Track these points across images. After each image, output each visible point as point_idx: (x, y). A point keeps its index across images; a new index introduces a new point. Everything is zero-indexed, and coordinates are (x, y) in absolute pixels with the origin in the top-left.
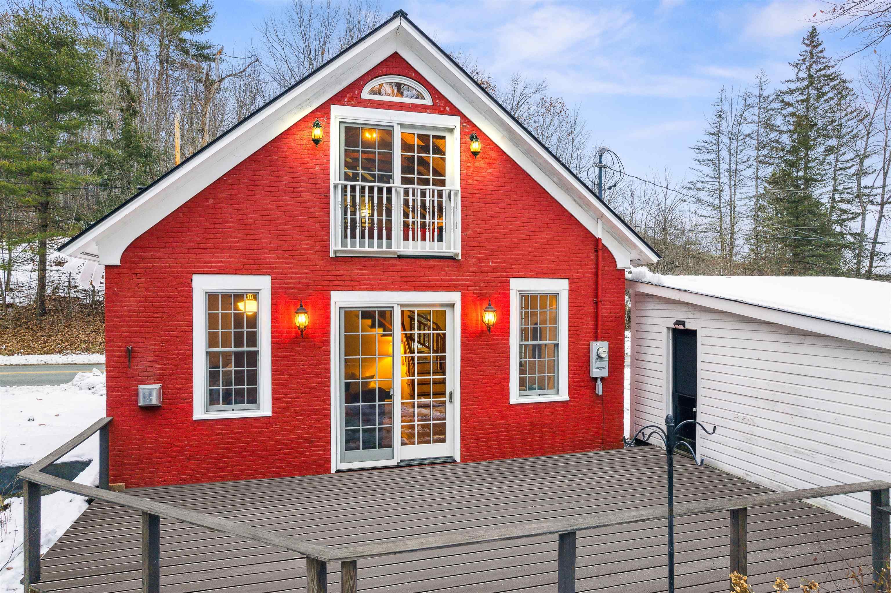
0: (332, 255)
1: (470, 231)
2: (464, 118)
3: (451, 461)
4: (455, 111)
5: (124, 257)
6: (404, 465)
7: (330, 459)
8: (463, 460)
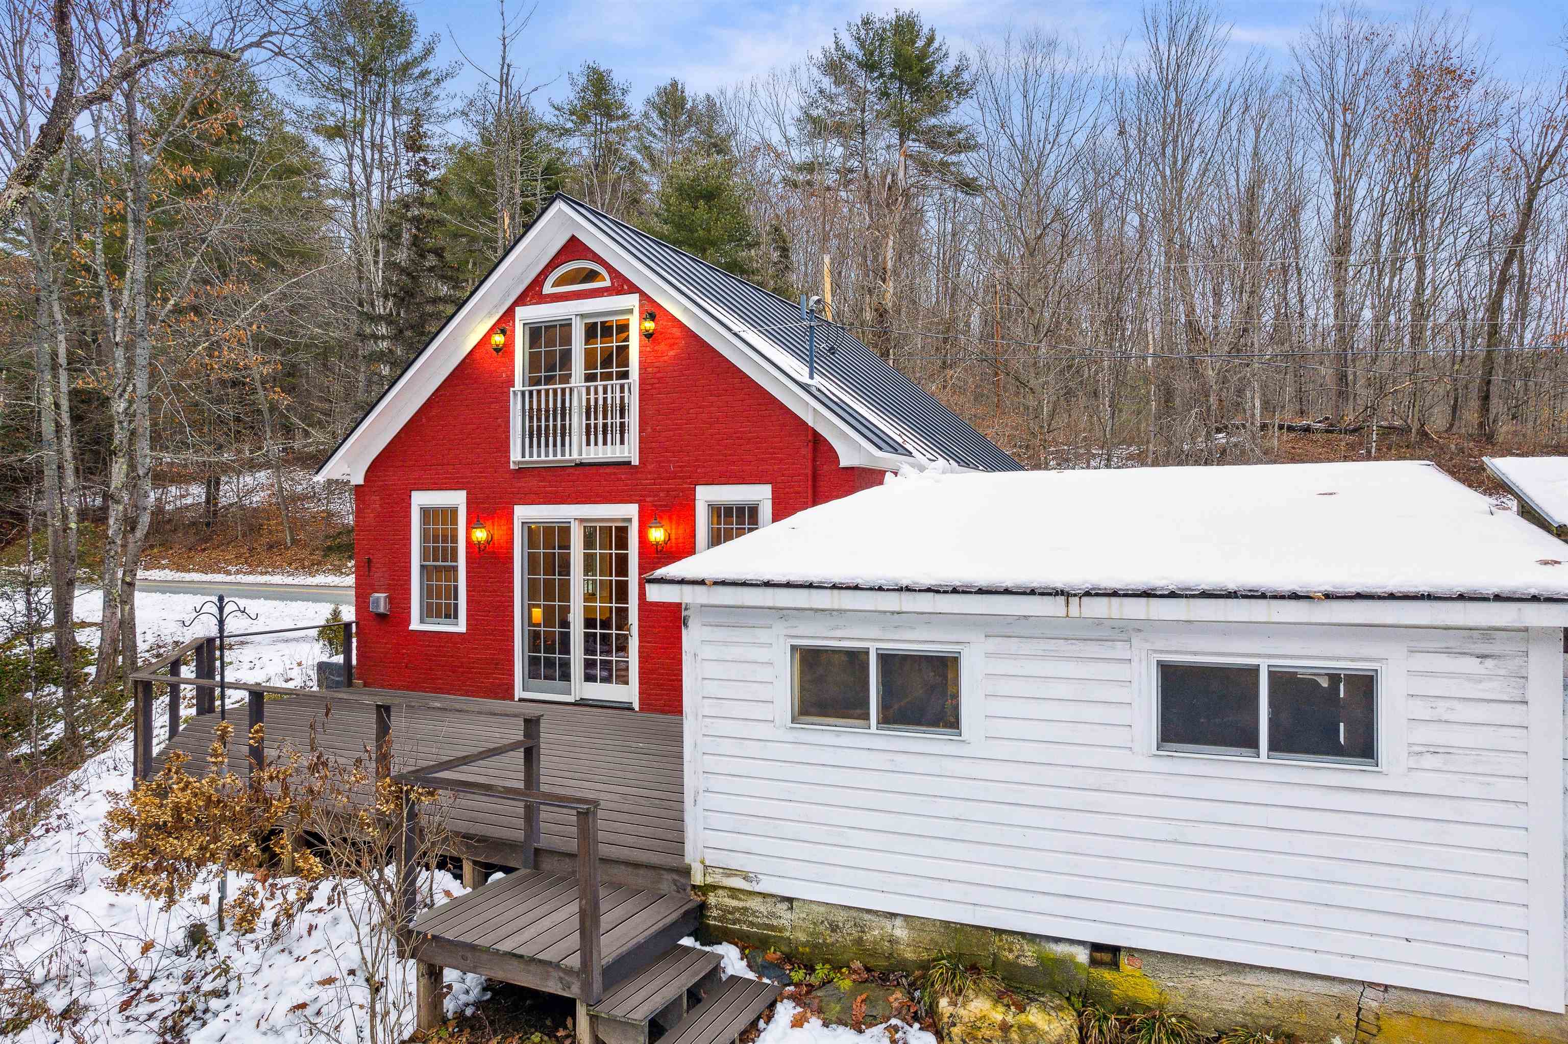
0: (512, 466)
1: (649, 430)
2: (644, 296)
3: (629, 708)
4: (633, 289)
5: (367, 477)
6: (582, 703)
7: (513, 686)
8: (641, 709)
